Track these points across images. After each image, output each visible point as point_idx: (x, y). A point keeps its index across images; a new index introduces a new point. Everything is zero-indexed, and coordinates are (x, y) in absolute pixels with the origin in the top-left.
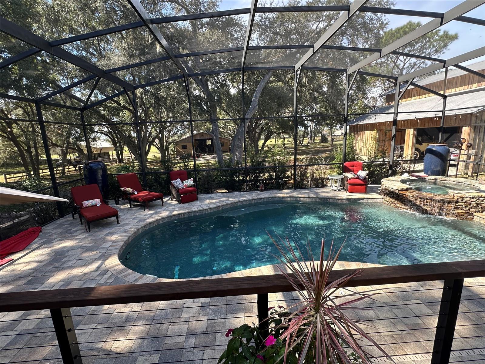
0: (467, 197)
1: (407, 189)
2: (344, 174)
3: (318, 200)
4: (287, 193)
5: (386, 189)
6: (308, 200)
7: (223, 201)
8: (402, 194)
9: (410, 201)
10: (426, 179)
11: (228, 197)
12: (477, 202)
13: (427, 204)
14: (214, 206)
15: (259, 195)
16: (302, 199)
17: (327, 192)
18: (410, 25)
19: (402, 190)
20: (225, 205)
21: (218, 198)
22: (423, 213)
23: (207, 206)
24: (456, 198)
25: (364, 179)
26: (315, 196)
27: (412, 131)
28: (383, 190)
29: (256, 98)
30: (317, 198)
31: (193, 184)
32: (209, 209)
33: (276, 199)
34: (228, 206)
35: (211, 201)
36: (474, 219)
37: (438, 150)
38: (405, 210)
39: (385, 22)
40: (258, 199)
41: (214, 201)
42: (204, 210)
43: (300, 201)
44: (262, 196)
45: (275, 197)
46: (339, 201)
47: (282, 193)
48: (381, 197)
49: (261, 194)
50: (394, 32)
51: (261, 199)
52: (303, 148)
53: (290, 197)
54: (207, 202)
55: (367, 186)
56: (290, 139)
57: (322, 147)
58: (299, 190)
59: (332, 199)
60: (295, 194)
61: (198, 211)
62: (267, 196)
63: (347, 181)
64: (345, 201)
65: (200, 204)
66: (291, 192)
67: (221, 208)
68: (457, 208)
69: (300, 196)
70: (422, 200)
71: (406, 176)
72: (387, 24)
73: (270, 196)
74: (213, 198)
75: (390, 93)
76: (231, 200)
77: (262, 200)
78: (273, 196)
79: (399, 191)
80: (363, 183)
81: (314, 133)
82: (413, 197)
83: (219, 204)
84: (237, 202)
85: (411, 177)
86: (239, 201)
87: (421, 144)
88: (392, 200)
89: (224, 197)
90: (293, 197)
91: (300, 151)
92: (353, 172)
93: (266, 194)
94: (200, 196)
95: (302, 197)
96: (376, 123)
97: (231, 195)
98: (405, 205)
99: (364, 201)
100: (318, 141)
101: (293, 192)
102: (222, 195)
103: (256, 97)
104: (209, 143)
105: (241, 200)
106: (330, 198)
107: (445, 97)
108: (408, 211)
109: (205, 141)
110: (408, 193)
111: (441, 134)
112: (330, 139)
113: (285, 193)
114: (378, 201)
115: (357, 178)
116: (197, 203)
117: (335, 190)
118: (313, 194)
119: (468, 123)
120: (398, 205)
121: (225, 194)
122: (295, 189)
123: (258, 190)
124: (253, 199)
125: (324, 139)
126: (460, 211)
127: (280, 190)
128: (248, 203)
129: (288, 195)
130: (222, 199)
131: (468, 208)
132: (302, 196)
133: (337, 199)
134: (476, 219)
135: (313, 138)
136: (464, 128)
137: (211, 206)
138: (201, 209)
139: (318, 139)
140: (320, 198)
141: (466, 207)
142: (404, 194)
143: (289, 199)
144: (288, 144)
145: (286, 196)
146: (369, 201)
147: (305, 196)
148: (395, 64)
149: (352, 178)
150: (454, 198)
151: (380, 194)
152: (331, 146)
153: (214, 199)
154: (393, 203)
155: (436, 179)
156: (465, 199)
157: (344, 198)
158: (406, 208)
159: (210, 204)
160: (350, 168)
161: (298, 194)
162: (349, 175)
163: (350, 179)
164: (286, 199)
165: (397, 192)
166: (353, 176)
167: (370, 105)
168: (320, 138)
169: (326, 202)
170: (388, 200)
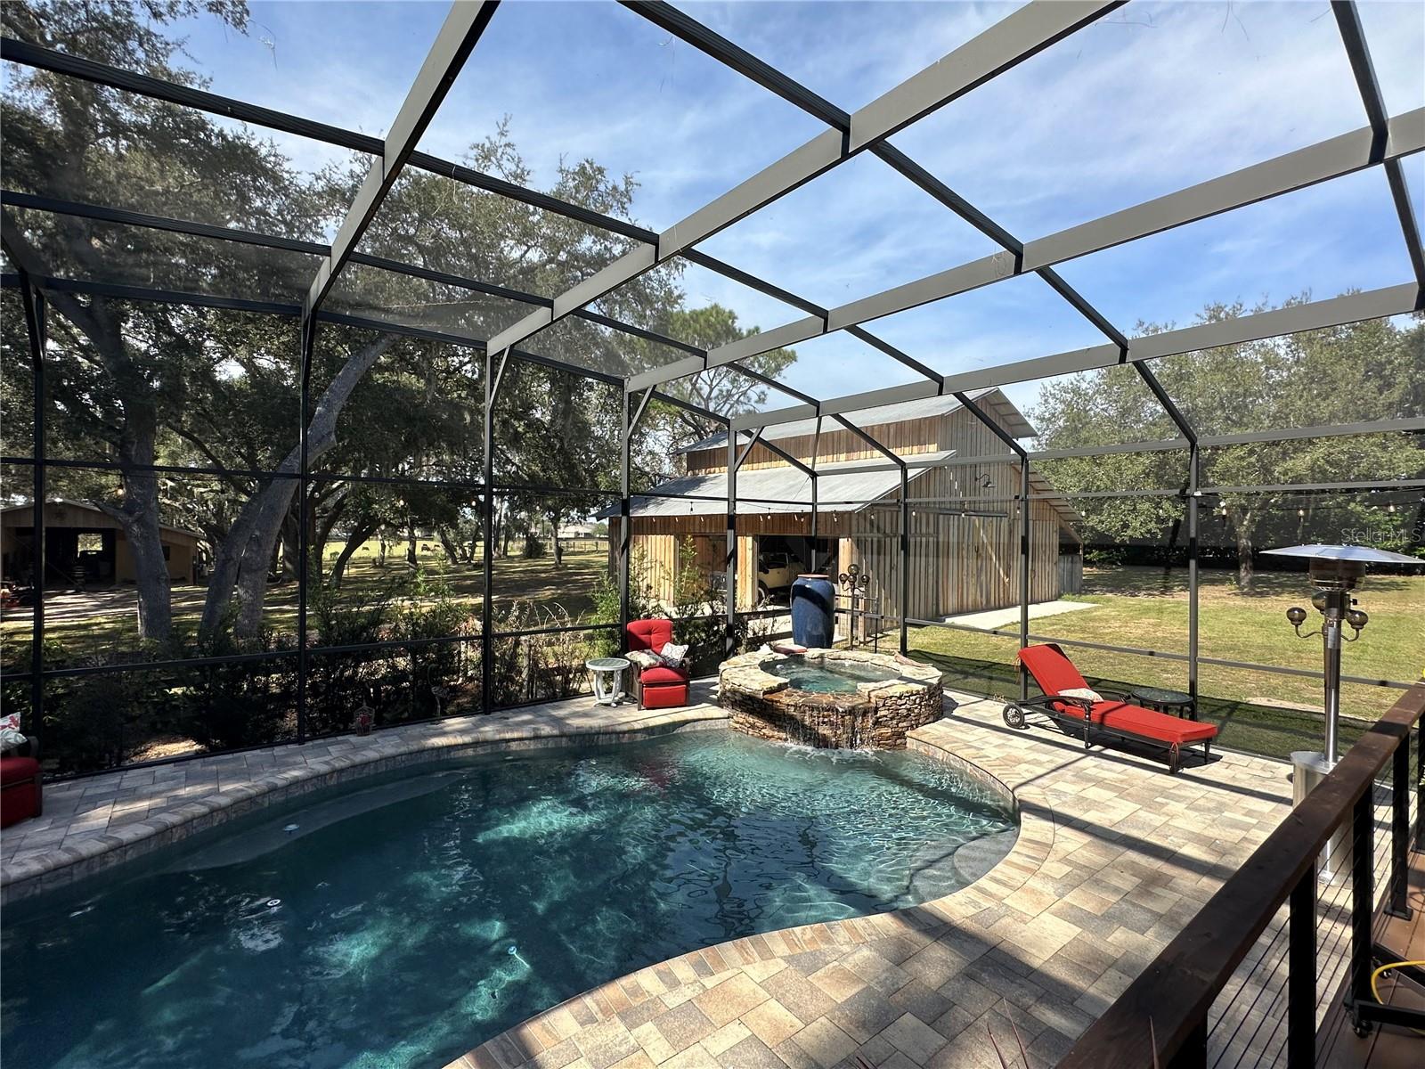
0: (891, 697)
1: (781, 687)
2: (627, 655)
3: (564, 742)
4: (462, 732)
5: (734, 692)
6: (532, 745)
7: (192, 800)
8: (772, 701)
9: (792, 718)
10: (803, 656)
11: (216, 777)
12: (908, 707)
13: (824, 723)
14: (144, 830)
15: (356, 749)
16: (514, 746)
17: (585, 715)
18: (717, 313)
19: (771, 691)
20: (204, 816)
21: (162, 786)
22: (818, 747)
23: (102, 839)
24: (873, 700)
25: (681, 665)
26: (556, 732)
27: (750, 539)
28: (728, 694)
29: (329, 409)
30: (562, 735)
31: (21, 738)
32: (112, 850)
33: (426, 757)
34: (219, 817)
35: (120, 810)
36: (908, 745)
37: (816, 589)
38: (780, 743)
39: (676, 293)
40: (354, 766)
41: (143, 805)
42: (80, 861)
43: (509, 754)
44: (371, 755)
45: (422, 751)
46: (625, 739)
47: (444, 734)
48: (725, 712)
49: (364, 747)
50: (688, 317)
51: (366, 764)
52: (474, 573)
53: (475, 744)
54: (100, 816)
55: (687, 683)
56: (431, 544)
57: (532, 571)
58: (498, 714)
59: (606, 733)
60: (490, 731)
61: (48, 871)
62: (389, 751)
63: (639, 675)
64: (639, 737)
65: (59, 834)
66: (476, 726)
67: (177, 835)
68: (877, 723)
69: (508, 736)
70: (815, 713)
71: (765, 652)
72: (680, 297)
73: (403, 749)
74: (133, 795)
75: (695, 449)
76: (232, 788)
77: (371, 770)
78: (414, 746)
79: (765, 693)
80: (680, 679)
81: (507, 528)
82: (795, 706)
83: (171, 819)
84: (263, 794)
85: (775, 654)
86: (274, 789)
87: (767, 572)
88: (751, 720)
89: (191, 779)
90: (486, 742)
91: (469, 582)
92: (650, 648)
93: (384, 746)
94: (52, 792)
95: (514, 740)
96: (675, 516)
97: (231, 766)
98: (781, 728)
99: (688, 728)
100: (518, 553)
101: (483, 723)
102: (181, 771)
103: (329, 406)
104: (92, 545)
105: (280, 783)
106: (598, 733)
107: (813, 475)
108: (788, 744)
109: (71, 536)
110: (784, 699)
111: (814, 552)
112: (550, 549)
113: (454, 731)
114: (720, 725)
115: (663, 665)
116: (38, 832)
117: (608, 705)
118: (546, 723)
119: (847, 532)
120: (767, 731)
121: (197, 765)
122: (487, 713)
123: (347, 731)
124: (334, 771)
125: (534, 550)
126: (883, 730)
127: (432, 722)
128: (309, 788)
129: (467, 739)
130: (183, 792)
131: (895, 722)
132: (516, 735)
133: (620, 733)
134: (911, 744)
135: (503, 543)
136: (841, 541)
137: (127, 834)
138: (65, 857)
139: (516, 547)
140: (570, 736)
141: (892, 719)
142: (777, 702)
143: (470, 752)
144: (424, 558)
145: (459, 740)
146: (699, 727)
147: (525, 735)
148: (694, 385)
149: (651, 667)
150: (869, 702)
151: (718, 703)
152: (557, 568)
153: (140, 798)
154: (753, 726)
155: (822, 656)
156: (889, 702)
157: (637, 726)
158: (783, 735)
159: (115, 823)
160: (643, 637)
161: (499, 732)
162: (644, 659)
163: (646, 669)
164: (460, 753)
165: (761, 696)
166: (653, 661)
167: (647, 469)
168: (524, 543)
169: (590, 746)
170: (741, 720)
